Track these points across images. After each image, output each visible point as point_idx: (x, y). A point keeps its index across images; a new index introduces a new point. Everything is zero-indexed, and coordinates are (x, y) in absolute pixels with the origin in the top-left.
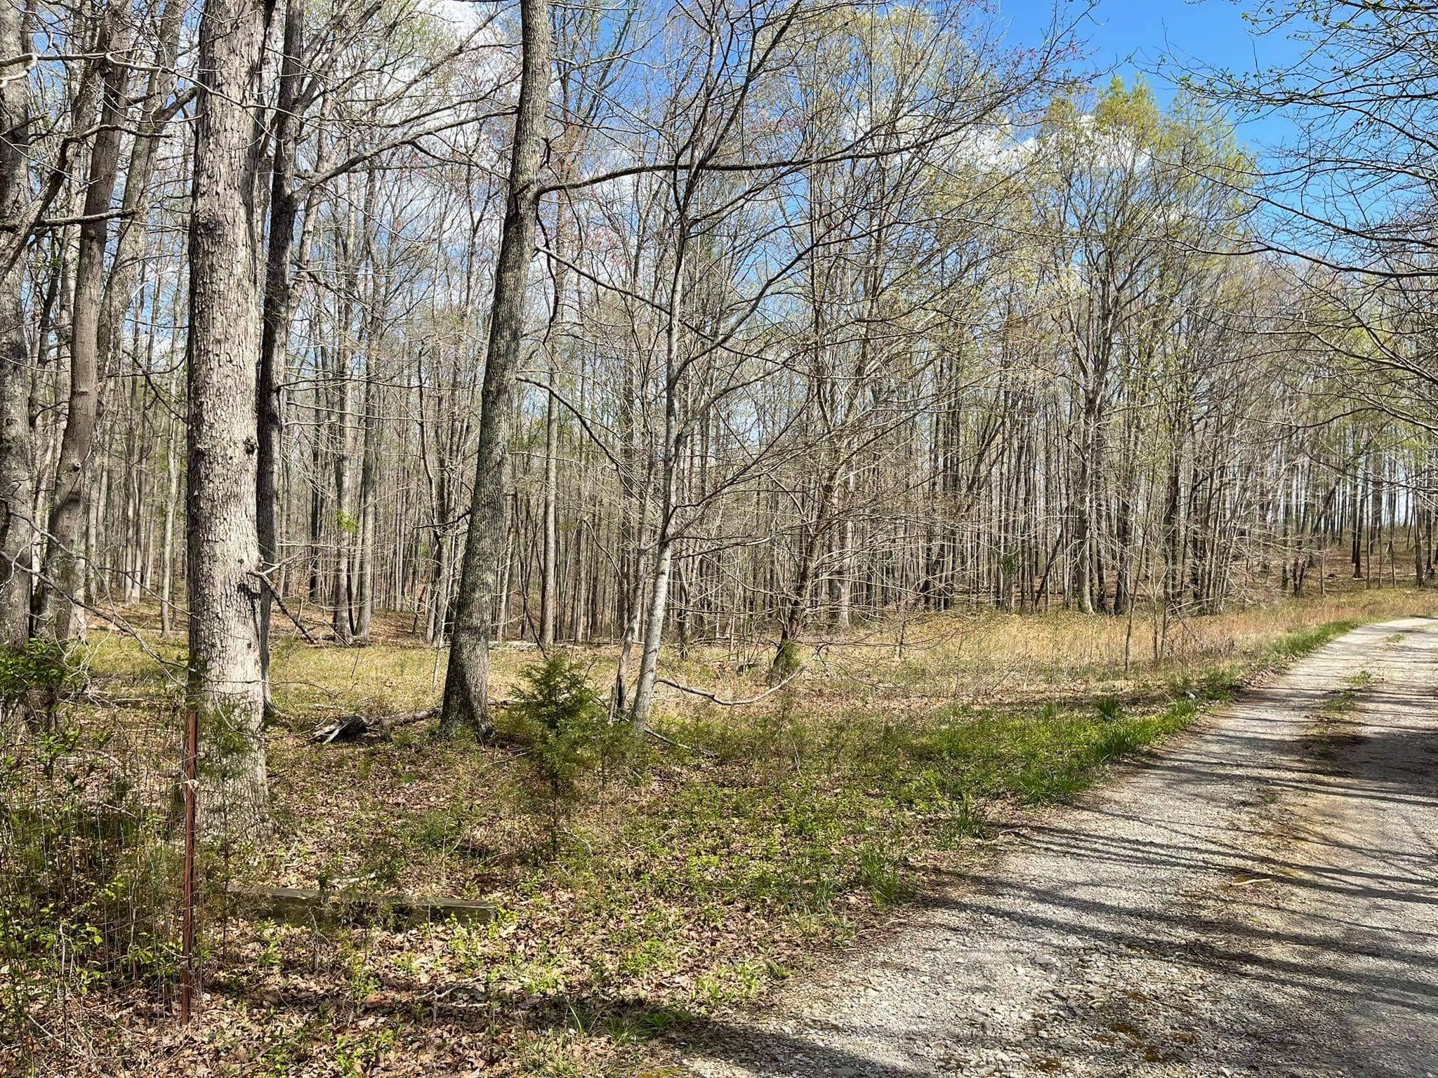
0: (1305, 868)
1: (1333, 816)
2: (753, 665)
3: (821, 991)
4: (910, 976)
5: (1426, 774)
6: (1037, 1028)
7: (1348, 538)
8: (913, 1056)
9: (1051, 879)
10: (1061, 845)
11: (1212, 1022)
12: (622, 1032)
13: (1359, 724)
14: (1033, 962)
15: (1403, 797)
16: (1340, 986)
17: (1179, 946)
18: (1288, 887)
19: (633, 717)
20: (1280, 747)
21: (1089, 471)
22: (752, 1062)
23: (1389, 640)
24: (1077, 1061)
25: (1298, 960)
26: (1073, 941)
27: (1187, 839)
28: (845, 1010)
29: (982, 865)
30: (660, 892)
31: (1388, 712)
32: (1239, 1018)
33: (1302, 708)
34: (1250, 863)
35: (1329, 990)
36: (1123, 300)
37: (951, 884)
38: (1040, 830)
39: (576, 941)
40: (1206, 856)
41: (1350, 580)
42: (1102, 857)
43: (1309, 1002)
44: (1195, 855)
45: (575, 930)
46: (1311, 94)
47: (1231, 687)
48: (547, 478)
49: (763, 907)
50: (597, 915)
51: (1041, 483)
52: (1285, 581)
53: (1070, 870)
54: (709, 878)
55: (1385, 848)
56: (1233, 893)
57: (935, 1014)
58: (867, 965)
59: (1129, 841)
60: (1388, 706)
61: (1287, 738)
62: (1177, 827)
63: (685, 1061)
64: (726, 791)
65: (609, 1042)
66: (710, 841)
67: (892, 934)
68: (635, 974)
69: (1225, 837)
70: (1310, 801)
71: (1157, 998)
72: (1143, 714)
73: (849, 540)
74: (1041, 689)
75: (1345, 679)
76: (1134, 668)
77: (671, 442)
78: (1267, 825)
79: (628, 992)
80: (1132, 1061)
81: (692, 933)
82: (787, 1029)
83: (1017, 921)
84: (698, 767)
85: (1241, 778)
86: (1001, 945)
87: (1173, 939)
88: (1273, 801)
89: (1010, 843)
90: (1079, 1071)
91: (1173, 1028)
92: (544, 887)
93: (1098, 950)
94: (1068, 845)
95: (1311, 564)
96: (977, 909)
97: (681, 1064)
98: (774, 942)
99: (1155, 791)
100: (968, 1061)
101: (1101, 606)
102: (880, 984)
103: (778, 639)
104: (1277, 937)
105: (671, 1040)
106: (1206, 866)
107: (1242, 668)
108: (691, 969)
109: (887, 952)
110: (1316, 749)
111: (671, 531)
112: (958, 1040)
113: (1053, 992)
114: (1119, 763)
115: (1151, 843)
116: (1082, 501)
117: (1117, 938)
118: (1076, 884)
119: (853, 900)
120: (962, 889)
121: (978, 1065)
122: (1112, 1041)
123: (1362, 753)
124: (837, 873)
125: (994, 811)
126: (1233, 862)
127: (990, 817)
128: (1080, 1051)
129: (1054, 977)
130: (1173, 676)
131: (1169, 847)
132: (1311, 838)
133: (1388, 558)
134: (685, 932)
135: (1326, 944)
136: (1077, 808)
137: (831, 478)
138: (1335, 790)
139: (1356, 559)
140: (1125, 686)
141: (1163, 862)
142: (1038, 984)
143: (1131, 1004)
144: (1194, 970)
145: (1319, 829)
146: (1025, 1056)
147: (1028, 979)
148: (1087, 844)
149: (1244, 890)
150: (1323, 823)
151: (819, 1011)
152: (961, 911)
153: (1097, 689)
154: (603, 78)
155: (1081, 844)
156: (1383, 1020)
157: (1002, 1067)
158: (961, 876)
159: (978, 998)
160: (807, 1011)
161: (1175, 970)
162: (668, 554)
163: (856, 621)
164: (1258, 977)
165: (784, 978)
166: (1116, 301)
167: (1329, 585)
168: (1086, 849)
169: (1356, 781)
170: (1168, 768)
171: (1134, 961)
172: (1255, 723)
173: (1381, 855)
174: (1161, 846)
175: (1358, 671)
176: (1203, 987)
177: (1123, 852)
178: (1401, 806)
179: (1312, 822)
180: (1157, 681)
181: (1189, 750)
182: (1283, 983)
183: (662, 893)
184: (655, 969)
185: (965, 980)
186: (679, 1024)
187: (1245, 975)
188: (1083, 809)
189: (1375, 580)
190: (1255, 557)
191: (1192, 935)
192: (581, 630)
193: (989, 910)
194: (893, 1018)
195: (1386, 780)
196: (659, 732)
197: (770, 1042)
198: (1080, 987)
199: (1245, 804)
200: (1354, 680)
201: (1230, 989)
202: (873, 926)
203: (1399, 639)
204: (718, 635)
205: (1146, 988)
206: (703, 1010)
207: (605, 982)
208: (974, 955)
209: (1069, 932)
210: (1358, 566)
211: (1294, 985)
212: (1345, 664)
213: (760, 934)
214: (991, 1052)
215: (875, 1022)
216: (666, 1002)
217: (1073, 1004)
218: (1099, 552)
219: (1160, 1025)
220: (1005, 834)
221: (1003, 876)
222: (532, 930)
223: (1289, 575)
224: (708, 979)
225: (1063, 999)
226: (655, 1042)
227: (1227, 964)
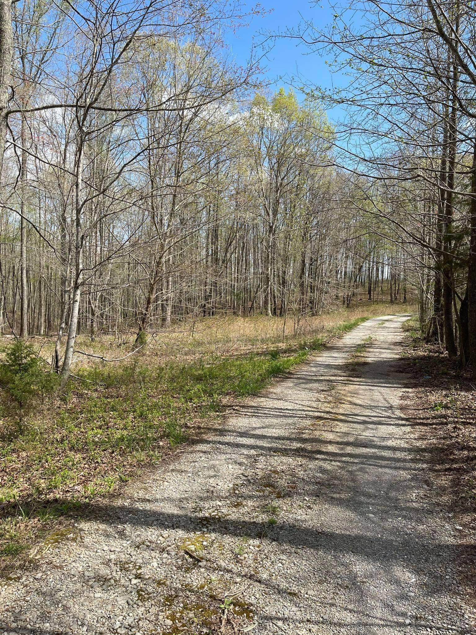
0: (343, 415)
1: (355, 394)
2: (126, 343)
3: (143, 485)
4: (183, 474)
5: (388, 375)
6: (234, 490)
7: (367, 285)
8: (181, 508)
9: (246, 427)
10: (251, 412)
11: (303, 479)
12: (46, 515)
13: (366, 357)
14: (236, 462)
15: (380, 385)
16: (352, 460)
17: (294, 450)
18: (336, 422)
19: (63, 369)
20: (338, 367)
21: (270, 257)
22: (108, 521)
23: (379, 324)
24: (249, 501)
25: (338, 451)
26: (252, 452)
27: (300, 406)
28: (154, 492)
29: (218, 424)
30: (72, 448)
31: (377, 352)
32: (314, 477)
33: (347, 352)
34: (323, 414)
35: (348, 462)
36: (284, 184)
37: (204, 433)
38: (243, 407)
39: (28, 475)
40: (307, 412)
41: (367, 301)
42: (267, 416)
43: (341, 468)
44: (303, 412)
45: (28, 470)
46: (351, 100)
47: (321, 345)
48: (22, 256)
49: (120, 450)
50: (40, 462)
51: (252, 262)
52: (344, 302)
53: (255, 422)
54: (97, 440)
55: (372, 405)
56: (316, 426)
57: (192, 489)
58: (164, 472)
59: (278, 409)
60: (377, 350)
61: (341, 364)
62: (297, 402)
63: (76, 525)
64: (109, 400)
65: (39, 521)
66: (99, 423)
67: (177, 457)
68: (56, 487)
69: (314, 405)
70: (347, 388)
71: (283, 472)
72: (288, 356)
73: (170, 286)
74: (249, 348)
75: (363, 340)
76: (287, 338)
77: (79, 239)
78: (330, 398)
79: (51, 496)
80: (271, 499)
81: (86, 466)
82: (126, 504)
83: (231, 446)
84: (96, 390)
85: (322, 381)
86: (223, 457)
87: (291, 447)
88: (333, 389)
89: (231, 413)
90: (250, 505)
91: (288, 483)
92: (13, 451)
93: (262, 455)
94: (254, 412)
95: (353, 295)
96: (214, 442)
97: (74, 526)
98: (124, 466)
99: (289, 388)
100: (204, 508)
101: (274, 313)
102: (170, 479)
103: (137, 331)
104: (330, 442)
105: (71, 516)
106: (307, 417)
107: (326, 337)
108: (84, 482)
109: (174, 465)
110: (350, 368)
111: (80, 281)
112: (201, 499)
113: (242, 474)
114: (277, 377)
115: (287, 409)
116: (268, 269)
117: (270, 449)
118: (256, 428)
119: (161, 444)
120: (209, 435)
121: (208, 509)
122: (264, 491)
123: (366, 368)
124: (156, 433)
125: (225, 400)
126: (317, 414)
127: (224, 403)
128: (251, 497)
129: (244, 468)
130: (300, 341)
131: (293, 410)
132: (346, 403)
133: (381, 292)
134: (82, 465)
135: (348, 444)
136: (259, 397)
137: (161, 258)
138: (356, 383)
139: (370, 293)
140: (283, 346)
141: (290, 416)
142: (236, 471)
143: (273, 476)
144: (298, 459)
145: (349, 399)
146: (228, 502)
147: (233, 470)
148: (262, 412)
149: (320, 425)
150: (350, 397)
151: (141, 494)
152: (208, 444)
153: (272, 347)
154: (43, 59)
155: (259, 412)
156: (367, 472)
157: (218, 508)
158: (209, 429)
159: (211, 481)
160: (136, 495)
161: (291, 460)
162: (79, 292)
163: (174, 322)
164: (322, 459)
165: (127, 481)
166: (281, 184)
167: (360, 303)
168: (261, 413)
169: (364, 380)
170: (296, 378)
171: (276, 458)
172: (329, 358)
173: (371, 407)
174: (290, 410)
175: (368, 336)
176: (301, 465)
177: (276, 413)
178: (379, 388)
179: (347, 396)
180: (294, 343)
181: (305, 370)
182: (331, 461)
183: (74, 448)
184: (66, 484)
185: (206, 473)
186: (75, 508)
187: (317, 459)
188: (262, 397)
189: (376, 301)
190: (333, 292)
191: (299, 445)
192: (43, 328)
193: (220, 443)
194: (174, 493)
195: (374, 378)
196: (78, 375)
197: (117, 511)
198: (253, 471)
199: (323, 391)
200: (366, 340)
201: (312, 465)
202: (169, 454)
203: (383, 323)
204: (110, 330)
205: (279, 469)
206: (87, 500)
207: (40, 493)
208: (212, 462)
209: (251, 449)
210: (370, 296)
211: (335, 461)
212: (363, 334)
213: (117, 463)
214: (214, 502)
215: (166, 495)
216: (69, 498)
217: (250, 478)
218: (274, 291)
219: (283, 482)
220: (229, 410)
221: (226, 428)
222: (6, 472)
223: (346, 299)
224: (91, 487)
225: (246, 476)
226: (62, 518)
227: (310, 455)
